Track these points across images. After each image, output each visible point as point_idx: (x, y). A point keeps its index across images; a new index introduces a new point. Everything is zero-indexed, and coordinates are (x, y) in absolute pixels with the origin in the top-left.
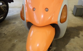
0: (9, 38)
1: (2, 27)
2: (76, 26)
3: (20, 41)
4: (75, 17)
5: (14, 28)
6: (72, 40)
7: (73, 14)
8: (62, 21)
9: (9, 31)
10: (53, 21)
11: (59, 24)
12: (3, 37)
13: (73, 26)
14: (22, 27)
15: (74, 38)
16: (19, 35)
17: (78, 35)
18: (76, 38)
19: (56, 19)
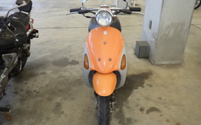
0: (47, 96)
1: (25, 82)
2: (140, 73)
3: (65, 99)
4: (138, 60)
5: (47, 82)
6: (135, 91)
7: (135, 54)
8: (122, 68)
9: (42, 87)
10: (115, 69)
11: (121, 71)
12: (36, 96)
13: (136, 73)
14: (59, 79)
15: (137, 88)
16: (60, 91)
17: (142, 85)
18: (140, 88)
19: (118, 67)
